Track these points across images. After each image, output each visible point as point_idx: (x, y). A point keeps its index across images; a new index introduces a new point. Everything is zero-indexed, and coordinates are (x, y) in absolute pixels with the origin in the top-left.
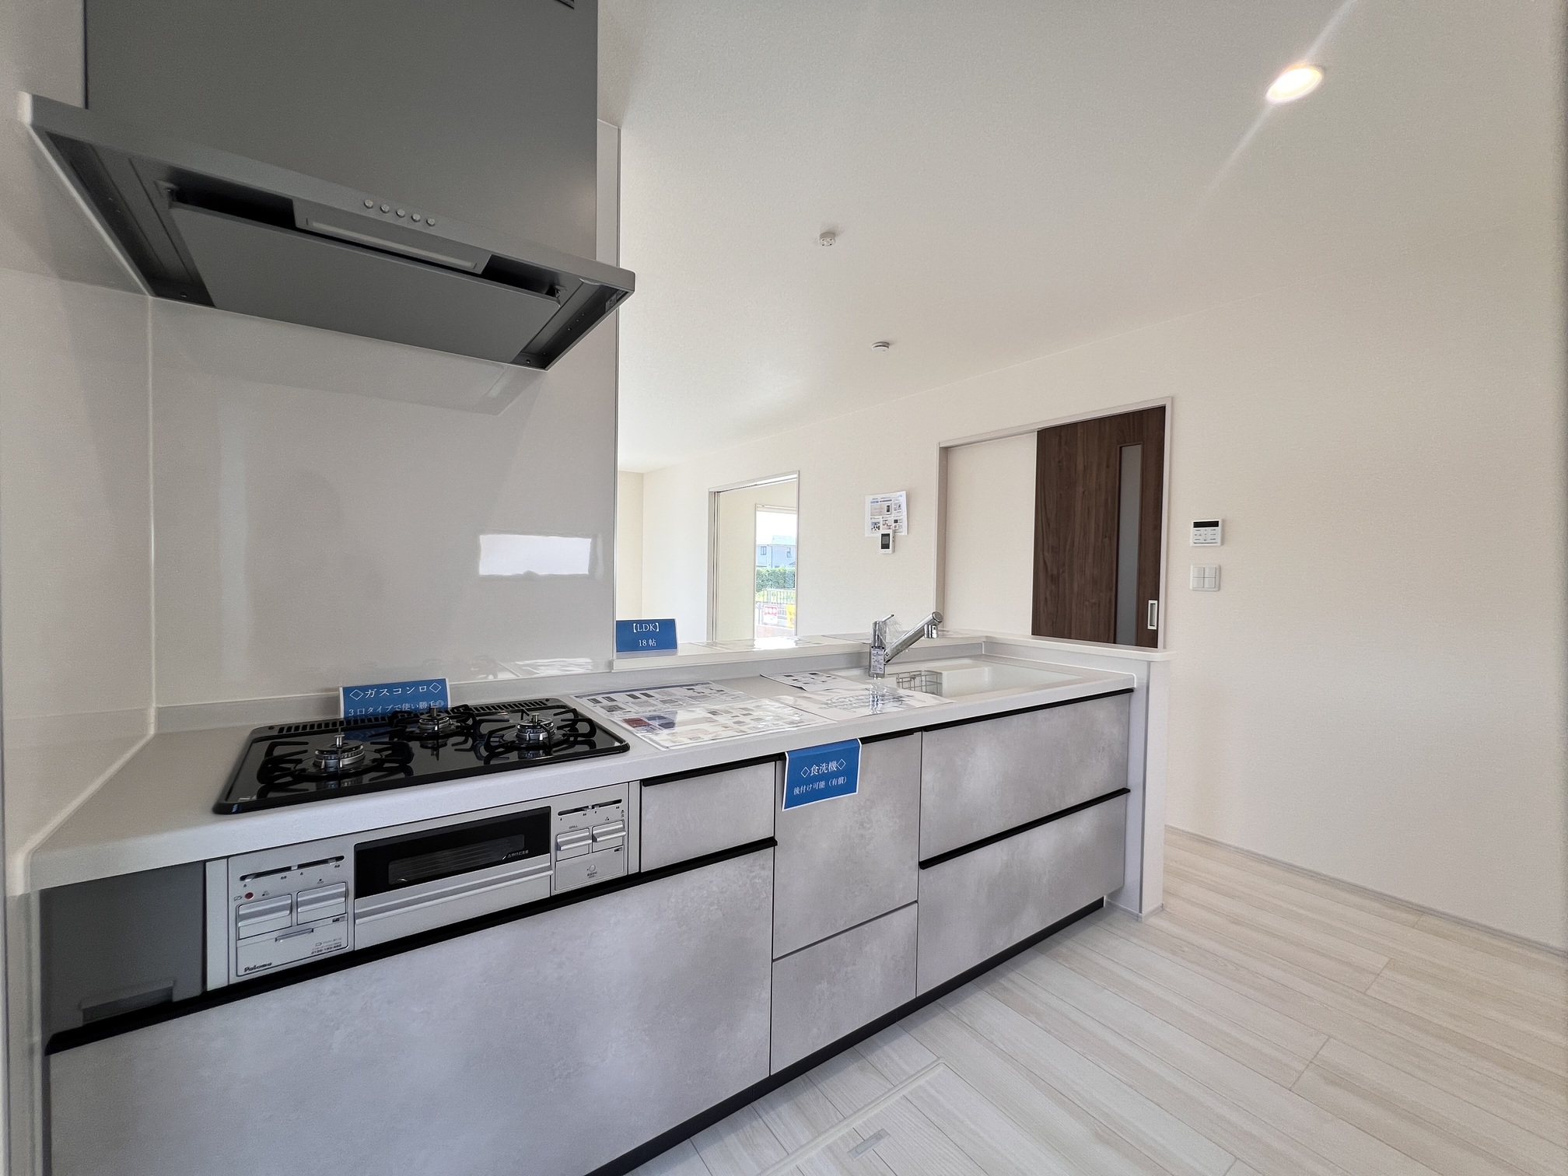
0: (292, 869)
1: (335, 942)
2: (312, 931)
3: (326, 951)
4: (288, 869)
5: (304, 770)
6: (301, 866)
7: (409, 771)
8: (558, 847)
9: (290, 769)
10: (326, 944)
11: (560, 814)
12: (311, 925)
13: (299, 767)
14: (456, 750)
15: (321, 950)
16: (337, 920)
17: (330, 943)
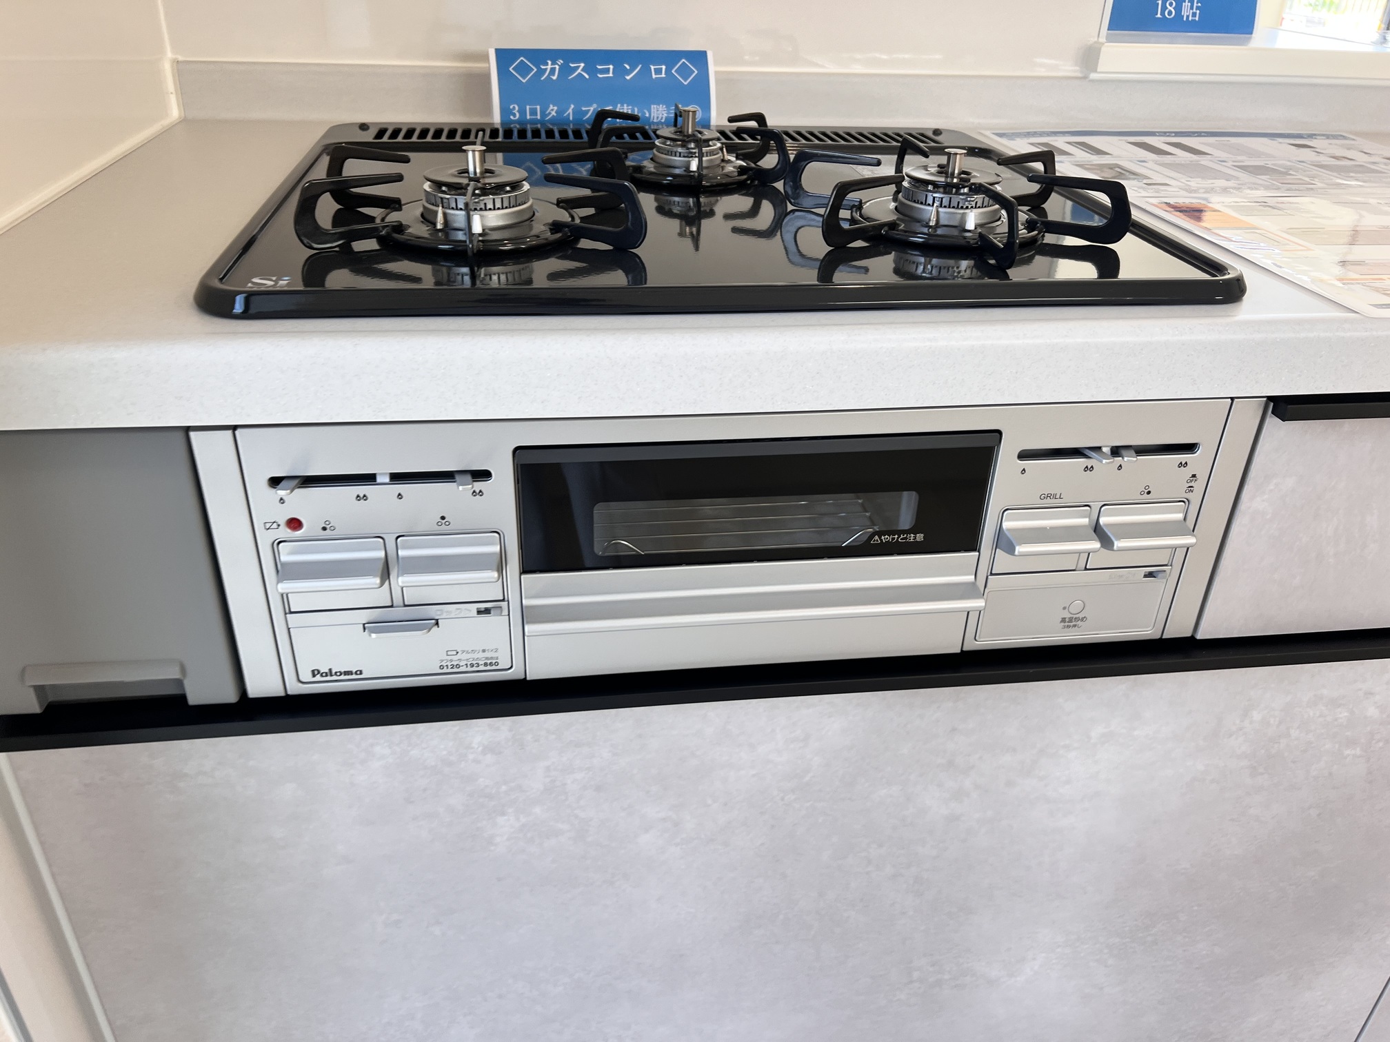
0: (379, 480)
1: (487, 654)
2: (437, 624)
3: (469, 669)
4: (370, 479)
5: (399, 228)
6: (397, 478)
7: (636, 269)
8: (1004, 542)
9: (372, 219)
10: (465, 656)
11: (1024, 455)
12: (433, 611)
13: (394, 217)
14: (735, 230)
15: (458, 666)
16: (487, 611)
17: (476, 656)
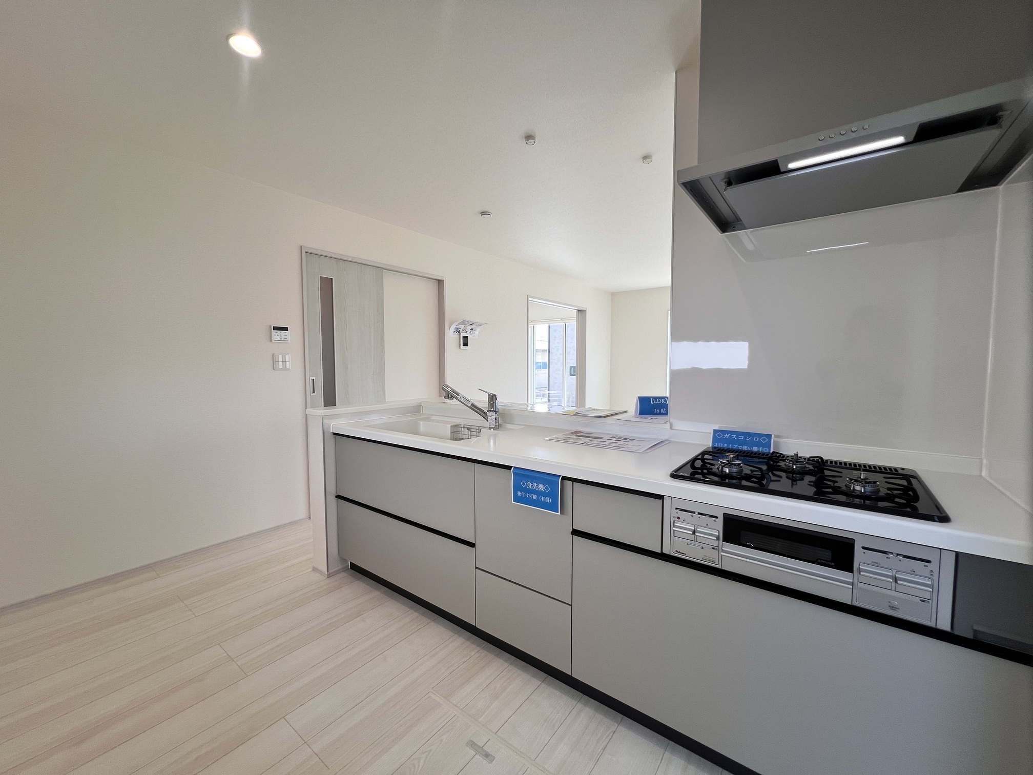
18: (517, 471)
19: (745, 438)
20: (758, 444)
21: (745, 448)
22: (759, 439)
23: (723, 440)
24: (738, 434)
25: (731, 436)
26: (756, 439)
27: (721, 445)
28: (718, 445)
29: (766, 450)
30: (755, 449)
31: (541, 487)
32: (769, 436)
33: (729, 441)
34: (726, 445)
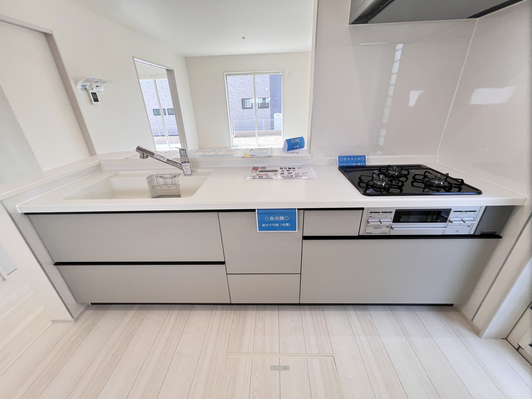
18: (260, 211)
19: (354, 159)
20: (360, 161)
21: (354, 164)
22: (360, 159)
23: (343, 162)
24: (350, 157)
25: (347, 159)
26: (359, 159)
27: (343, 164)
28: (341, 165)
29: (364, 164)
30: (359, 164)
31: (282, 218)
32: (364, 156)
33: (347, 161)
34: (345, 164)
